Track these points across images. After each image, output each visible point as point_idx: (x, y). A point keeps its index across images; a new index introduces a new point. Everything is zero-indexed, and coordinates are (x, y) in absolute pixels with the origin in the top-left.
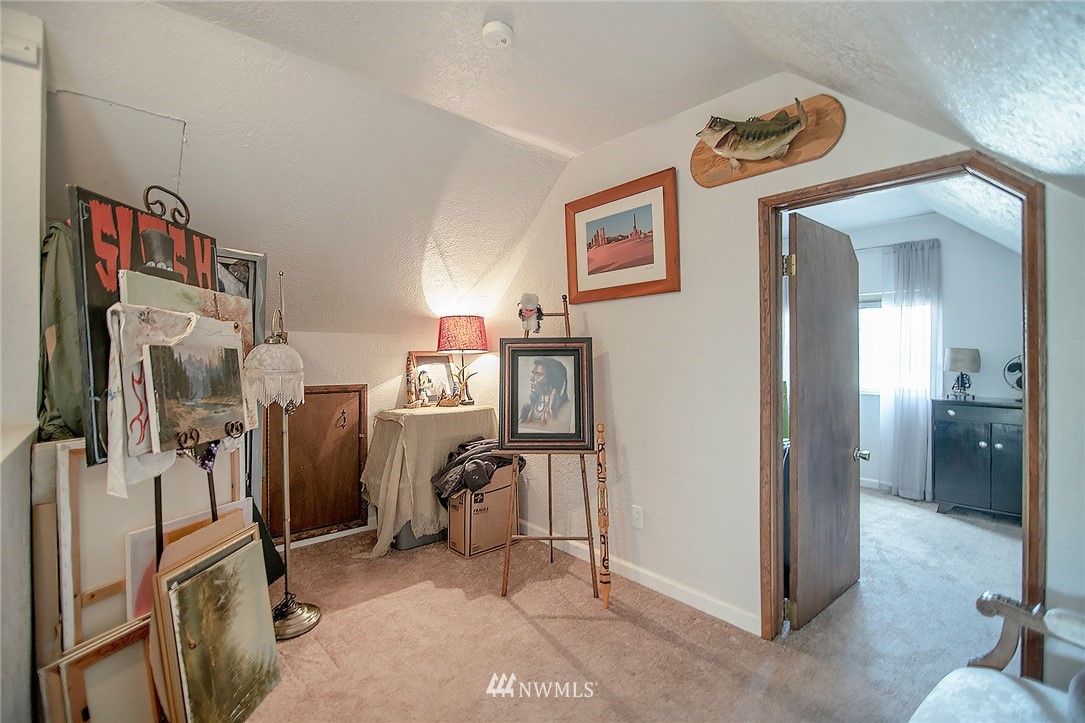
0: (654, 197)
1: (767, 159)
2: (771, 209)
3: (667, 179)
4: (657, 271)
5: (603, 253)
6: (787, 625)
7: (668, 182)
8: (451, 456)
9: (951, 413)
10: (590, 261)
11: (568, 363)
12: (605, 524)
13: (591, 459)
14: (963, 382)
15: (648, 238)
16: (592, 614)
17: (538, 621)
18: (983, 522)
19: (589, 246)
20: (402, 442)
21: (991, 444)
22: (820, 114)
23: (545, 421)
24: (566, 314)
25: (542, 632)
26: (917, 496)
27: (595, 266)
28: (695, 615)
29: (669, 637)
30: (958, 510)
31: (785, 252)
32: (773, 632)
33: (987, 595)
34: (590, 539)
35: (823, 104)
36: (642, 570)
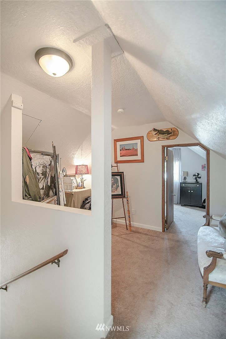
0: (139, 141)
1: (164, 138)
2: (163, 147)
3: (141, 138)
4: (139, 157)
5: (124, 152)
6: (166, 229)
7: (142, 139)
8: (84, 201)
9: (184, 185)
10: (121, 154)
11: (119, 178)
12: (129, 213)
13: (125, 200)
14: (185, 178)
15: (137, 150)
16: (129, 233)
17: (119, 236)
18: (189, 207)
19: (121, 150)
20: (73, 199)
21: (191, 191)
22: (174, 131)
23: (114, 191)
24: (117, 166)
25: (121, 237)
26: (176, 203)
27: (121, 155)
28: (149, 230)
29: (146, 234)
30: (185, 205)
31: (166, 156)
32: (164, 231)
33: (204, 215)
34: (125, 217)
35: (175, 129)
36: (134, 223)
